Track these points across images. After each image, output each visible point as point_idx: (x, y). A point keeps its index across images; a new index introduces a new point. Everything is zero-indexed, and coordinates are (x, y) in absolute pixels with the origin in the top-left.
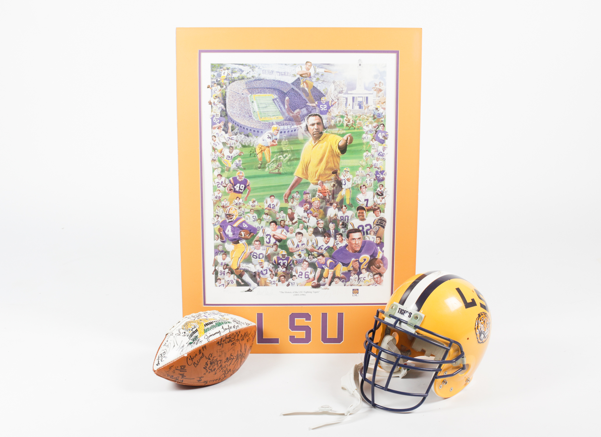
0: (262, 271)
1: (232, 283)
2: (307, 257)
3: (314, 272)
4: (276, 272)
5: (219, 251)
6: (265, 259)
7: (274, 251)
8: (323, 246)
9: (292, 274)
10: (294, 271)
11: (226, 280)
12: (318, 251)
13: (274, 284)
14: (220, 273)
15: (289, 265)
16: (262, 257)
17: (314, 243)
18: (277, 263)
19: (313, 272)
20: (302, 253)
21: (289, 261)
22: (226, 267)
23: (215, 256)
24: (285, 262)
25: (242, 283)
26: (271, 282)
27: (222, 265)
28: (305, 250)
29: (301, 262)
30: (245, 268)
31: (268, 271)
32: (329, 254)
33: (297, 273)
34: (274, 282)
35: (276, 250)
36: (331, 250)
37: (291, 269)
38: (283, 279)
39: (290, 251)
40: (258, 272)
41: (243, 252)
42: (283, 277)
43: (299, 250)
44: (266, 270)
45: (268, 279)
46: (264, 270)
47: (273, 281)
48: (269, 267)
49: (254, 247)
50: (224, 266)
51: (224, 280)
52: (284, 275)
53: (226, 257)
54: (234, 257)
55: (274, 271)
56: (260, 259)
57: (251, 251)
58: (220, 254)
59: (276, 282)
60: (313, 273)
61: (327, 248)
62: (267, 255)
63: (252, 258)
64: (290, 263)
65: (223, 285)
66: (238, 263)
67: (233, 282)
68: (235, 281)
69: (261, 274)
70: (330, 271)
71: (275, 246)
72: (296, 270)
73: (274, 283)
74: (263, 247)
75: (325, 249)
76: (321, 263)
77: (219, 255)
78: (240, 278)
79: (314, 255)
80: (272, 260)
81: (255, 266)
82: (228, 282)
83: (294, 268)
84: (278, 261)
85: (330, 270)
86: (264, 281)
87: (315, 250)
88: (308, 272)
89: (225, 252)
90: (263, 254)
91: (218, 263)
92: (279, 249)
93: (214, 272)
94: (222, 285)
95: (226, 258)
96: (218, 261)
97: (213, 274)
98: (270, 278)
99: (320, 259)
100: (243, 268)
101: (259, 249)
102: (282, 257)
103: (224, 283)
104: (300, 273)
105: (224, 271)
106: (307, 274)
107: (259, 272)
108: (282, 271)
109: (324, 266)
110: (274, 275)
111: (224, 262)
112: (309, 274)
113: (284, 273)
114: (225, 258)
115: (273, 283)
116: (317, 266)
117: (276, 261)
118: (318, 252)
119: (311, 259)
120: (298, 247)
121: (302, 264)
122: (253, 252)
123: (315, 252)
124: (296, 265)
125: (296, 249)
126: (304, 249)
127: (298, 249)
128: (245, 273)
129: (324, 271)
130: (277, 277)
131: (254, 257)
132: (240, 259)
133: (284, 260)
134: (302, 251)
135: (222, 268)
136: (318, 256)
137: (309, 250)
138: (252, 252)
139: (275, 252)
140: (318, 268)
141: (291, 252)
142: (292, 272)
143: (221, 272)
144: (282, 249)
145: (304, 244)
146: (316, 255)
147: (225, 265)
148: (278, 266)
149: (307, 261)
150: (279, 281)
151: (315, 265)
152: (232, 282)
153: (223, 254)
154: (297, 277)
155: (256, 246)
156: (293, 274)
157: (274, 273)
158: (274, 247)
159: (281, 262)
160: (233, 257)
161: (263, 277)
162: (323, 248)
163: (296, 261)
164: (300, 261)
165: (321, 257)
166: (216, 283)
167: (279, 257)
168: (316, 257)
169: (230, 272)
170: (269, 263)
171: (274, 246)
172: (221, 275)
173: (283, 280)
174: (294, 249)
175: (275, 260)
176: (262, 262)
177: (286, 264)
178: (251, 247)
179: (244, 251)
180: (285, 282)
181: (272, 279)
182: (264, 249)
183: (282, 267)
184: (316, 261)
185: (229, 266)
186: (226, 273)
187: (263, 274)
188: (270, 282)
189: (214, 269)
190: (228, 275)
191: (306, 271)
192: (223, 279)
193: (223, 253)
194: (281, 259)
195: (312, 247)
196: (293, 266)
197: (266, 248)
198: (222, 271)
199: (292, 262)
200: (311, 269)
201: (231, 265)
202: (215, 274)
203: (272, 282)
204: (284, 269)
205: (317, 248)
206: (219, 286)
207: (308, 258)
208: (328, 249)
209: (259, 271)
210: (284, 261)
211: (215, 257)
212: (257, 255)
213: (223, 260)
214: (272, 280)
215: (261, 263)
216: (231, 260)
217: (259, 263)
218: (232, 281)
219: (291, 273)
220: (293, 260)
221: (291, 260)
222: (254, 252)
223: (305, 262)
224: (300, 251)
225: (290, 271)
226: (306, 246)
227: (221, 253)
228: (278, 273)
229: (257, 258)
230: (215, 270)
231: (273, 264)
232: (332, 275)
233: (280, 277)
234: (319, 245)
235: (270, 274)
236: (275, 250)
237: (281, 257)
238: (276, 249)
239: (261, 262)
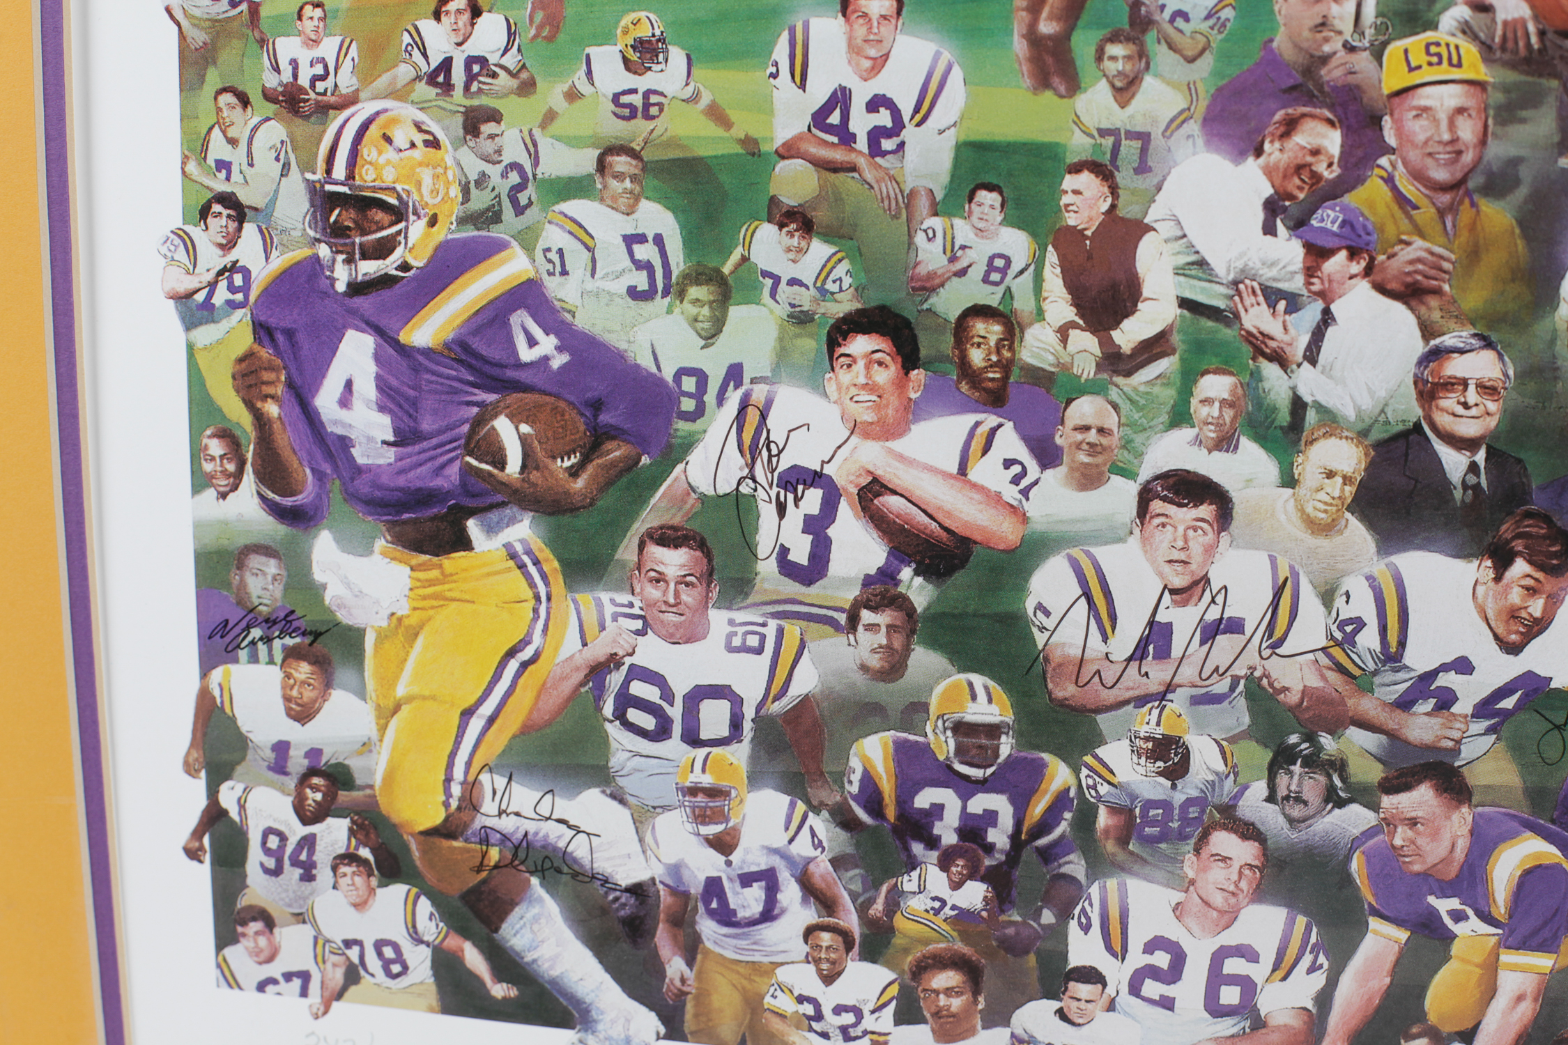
0: (714, 887)
1: (396, 968)
2: (1259, 788)
3: (1322, 959)
4: (878, 907)
5: (251, 617)
6: (754, 758)
7: (864, 668)
8: (1463, 666)
9: (1064, 956)
10: (1086, 928)
11: (327, 932)
12: (1391, 725)
13: (847, 1038)
14: (267, 851)
15: (1027, 854)
16: (725, 733)
17: (1359, 624)
18: (891, 812)
19: (1307, 959)
20: (1201, 728)
21: (1038, 808)
22: (330, 796)
23: (206, 667)
24: (990, 817)
25: (499, 990)
26: (819, 1017)
27: (279, 766)
28: (1242, 702)
29: (1182, 837)
30: (531, 827)
31: (790, 893)
32: (1525, 768)
33: (1117, 948)
34: (848, 1018)
35: (894, 667)
36: (1558, 727)
37: (1047, 900)
38: (948, 991)
39: (1059, 694)
40: (673, 891)
41: (511, 653)
42: (945, 979)
43: (1170, 688)
44: (769, 879)
45: (782, 974)
46: (747, 880)
47: (839, 1010)
48: (802, 847)
49: (637, 603)
50: (304, 779)
51: (307, 931)
52: (960, 947)
53: (328, 685)
54: (409, 699)
55: (854, 896)
56: (702, 752)
57: (599, 650)
58: (262, 647)
59: (869, 1023)
60: (1312, 969)
61: (1508, 703)
62: (776, 708)
63: (614, 731)
64: (1044, 827)
65: (297, 983)
66: (458, 773)
67: (400, 959)
68: (420, 960)
69: (712, 913)
70: (1514, 968)
71: (883, 618)
72: (1114, 913)
73: (844, 1030)
74: (740, 616)
75: (1485, 708)
76: (1417, 868)
77: (254, 659)
78: (477, 926)
79: (1340, 765)
80: (840, 778)
81: (643, 816)
82: (354, 954)
83: (1094, 890)
84: (907, 790)
85: (1507, 957)
86: (736, 998)
87: (1367, 706)
88: (1251, 955)
89: (317, 635)
90: (737, 701)
91: (240, 743)
92: (923, 659)
93: (197, 834)
94: (288, 977)
95: (324, 696)
96: (244, 724)
97: (193, 854)
98: (811, 968)
99: (1413, 822)
100: (507, 824)
101: (689, 635)
102: (960, 751)
103: (307, 964)
104: (1150, 948)
105: (309, 842)
106: (1233, 966)
107: (682, 895)
108: (947, 911)
109: (1454, 903)
110: (849, 946)
111: (301, 737)
112: (1258, 972)
113: (965, 937)
114: (308, 694)
115: (832, 1021)
116: (1368, 896)
117: (887, 787)
118: (1391, 735)
119: (1296, 811)
120: (1163, 653)
121: (1190, 858)
122: (628, 661)
123: (1354, 733)
124: (1121, 857)
125: (1133, 682)
126: (1222, 687)
127: (1159, 674)
128: (535, 881)
129: (1447, 958)
130: (889, 965)
131: (634, 715)
132: (476, 725)
133: (983, 785)
134: (1196, 701)
135: (288, 801)
136: (1397, 783)
137: (1293, 698)
138: (613, 661)
139: (882, 691)
140: (1374, 923)
141: (1063, 704)
142: (1059, 933)
143: (273, 842)
144: (965, 660)
145: (1235, 626)
146: (1371, 772)
147: (312, 772)
148: (907, 849)
149: (1249, 831)
150: (908, 1013)
151: (1347, 879)
152: (395, 966)
153: (292, 654)
154: (1111, 991)
155: (654, 593)
156: (1075, 960)
157: (851, 920)
158: (871, 627)
159: (937, 811)
160: (401, 691)
161: (730, 955)
162: (1469, 691)
163: (1114, 810)
164: (1163, 823)
165: (1421, 799)
166: (229, 952)
167: (926, 749)
168: (1365, 795)
169: (365, 853)
170: (801, 807)
171: (867, 616)
172: (276, 872)
173: (956, 1003)
174: (1109, 682)
175: (868, 780)
176: (724, 783)
177: (999, 837)
178: (599, 605)
179: (525, 642)
180: (971, 1032)
181: (829, 979)
182: (753, 641)
183: (944, 865)
184: (1356, 843)
185: (355, 794)
186: (323, 857)
187: (726, 917)
188: (809, 1009)
189: (202, 802)
190: (343, 882)
191: (1230, 938)
192: (300, 918)
193: (289, 641)
194: (947, 777)
195: (1333, 676)
196: (1075, 866)
197: (771, 632)
198: (283, 838)
199: (1068, 815)
200: (1290, 923)
201: (378, 781)
202: (218, 862)
203: (827, 1011)
204: (974, 894)
205: (1393, 686)
206: (261, 987)
207: (1271, 799)
208: (1519, 706)
209: (686, 875)
210: (980, 803)
211: (204, 674)
212: (668, 695)
213: (291, 715)
214: (829, 997)
215: (714, 792)
216: (383, 729)
217: (693, 791)
218: (389, 952)
219: (1049, 945)
220: (1090, 796)
221: (1061, 800)
222: (637, 660)
223: (1224, 842)
224: (1178, 703)
225: (1037, 915)
226: (1251, 656)
227: (268, 640)
228: (899, 922)
229: (661, 733)
230: (214, 816)
231: (845, 821)
232: (1526, 1010)
233: (923, 967)
234: (1419, 658)
235: (809, 932)
236: (875, 662)
237: (944, 746)
238: (889, 647)
239: (707, 780)
